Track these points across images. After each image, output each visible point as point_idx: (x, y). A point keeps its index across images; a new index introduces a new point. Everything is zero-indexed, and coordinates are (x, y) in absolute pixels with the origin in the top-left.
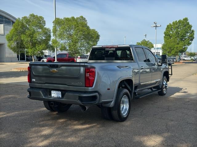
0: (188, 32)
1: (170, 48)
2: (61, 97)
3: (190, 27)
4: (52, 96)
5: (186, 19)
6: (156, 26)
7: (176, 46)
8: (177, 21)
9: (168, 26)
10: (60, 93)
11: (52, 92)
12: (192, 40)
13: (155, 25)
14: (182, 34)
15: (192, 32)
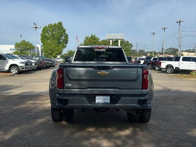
0: (62, 36)
1: (51, 50)
2: (109, 102)
3: (64, 31)
4: (97, 102)
5: (60, 23)
6: (36, 28)
7: (57, 48)
8: (53, 25)
9: (44, 28)
10: (109, 98)
11: (97, 97)
12: (66, 43)
13: (35, 26)
14: (58, 37)
15: (67, 35)
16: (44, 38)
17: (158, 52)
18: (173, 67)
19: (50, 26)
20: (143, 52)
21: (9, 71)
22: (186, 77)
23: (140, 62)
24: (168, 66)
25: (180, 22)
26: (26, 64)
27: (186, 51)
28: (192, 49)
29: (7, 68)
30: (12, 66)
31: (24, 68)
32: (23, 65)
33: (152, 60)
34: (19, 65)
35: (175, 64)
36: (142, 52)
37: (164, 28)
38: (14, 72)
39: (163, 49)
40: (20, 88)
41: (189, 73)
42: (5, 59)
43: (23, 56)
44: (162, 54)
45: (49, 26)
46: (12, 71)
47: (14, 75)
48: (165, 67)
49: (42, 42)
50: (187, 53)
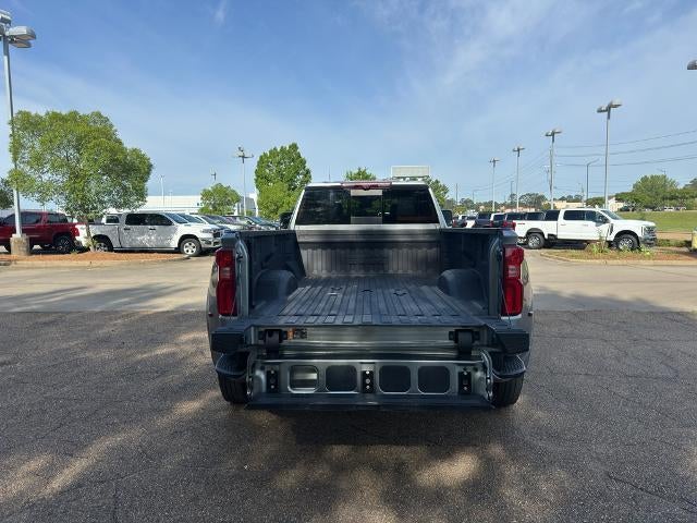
0: (298, 174)
3: (303, 162)
5: (294, 147)
6: (244, 157)
8: (279, 150)
9: (261, 158)
13: (241, 154)
14: (290, 176)
15: (308, 172)
16: (262, 179)
17: (502, 202)
18: (542, 234)
19: (273, 152)
20: (470, 205)
21: (178, 250)
22: (576, 257)
23: (465, 225)
24: (530, 233)
25: (553, 134)
26: (216, 235)
27: (562, 199)
28: (573, 195)
29: (174, 244)
30: (185, 238)
31: (210, 243)
32: (209, 236)
33: (492, 219)
34: (200, 236)
35: (547, 227)
36: (467, 204)
37: (519, 150)
38: (190, 253)
39: (512, 196)
40: (181, 293)
41: (583, 248)
42: (170, 223)
43: (213, 218)
44: (512, 205)
45: (270, 152)
46: (185, 250)
47: (188, 258)
48: (523, 235)
49: (257, 187)
50: (565, 202)
